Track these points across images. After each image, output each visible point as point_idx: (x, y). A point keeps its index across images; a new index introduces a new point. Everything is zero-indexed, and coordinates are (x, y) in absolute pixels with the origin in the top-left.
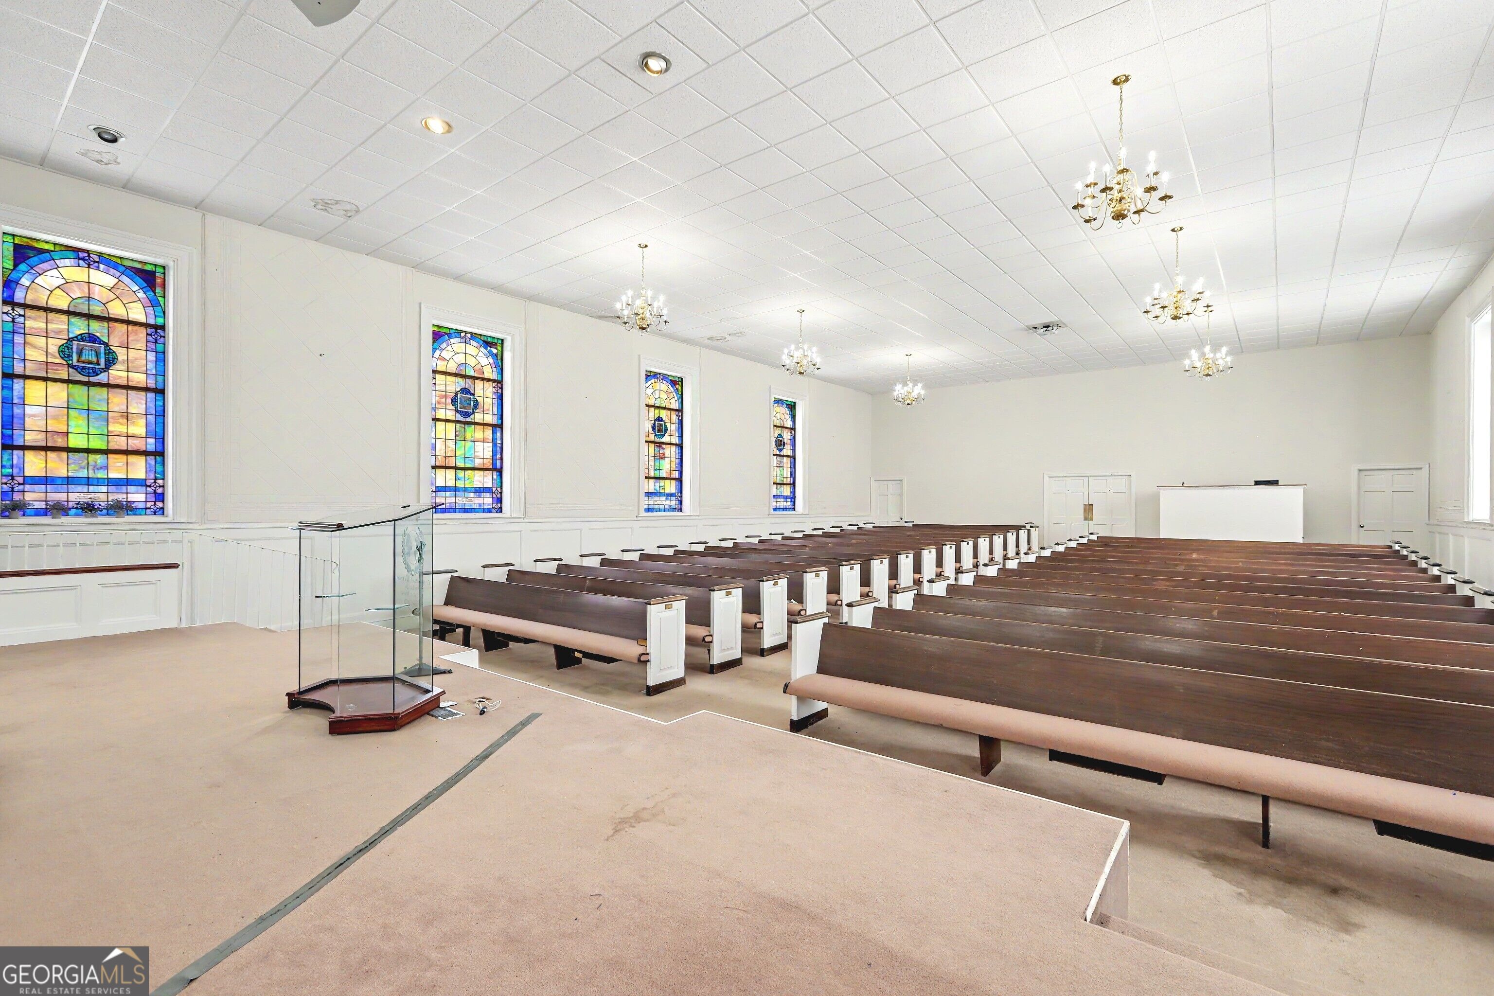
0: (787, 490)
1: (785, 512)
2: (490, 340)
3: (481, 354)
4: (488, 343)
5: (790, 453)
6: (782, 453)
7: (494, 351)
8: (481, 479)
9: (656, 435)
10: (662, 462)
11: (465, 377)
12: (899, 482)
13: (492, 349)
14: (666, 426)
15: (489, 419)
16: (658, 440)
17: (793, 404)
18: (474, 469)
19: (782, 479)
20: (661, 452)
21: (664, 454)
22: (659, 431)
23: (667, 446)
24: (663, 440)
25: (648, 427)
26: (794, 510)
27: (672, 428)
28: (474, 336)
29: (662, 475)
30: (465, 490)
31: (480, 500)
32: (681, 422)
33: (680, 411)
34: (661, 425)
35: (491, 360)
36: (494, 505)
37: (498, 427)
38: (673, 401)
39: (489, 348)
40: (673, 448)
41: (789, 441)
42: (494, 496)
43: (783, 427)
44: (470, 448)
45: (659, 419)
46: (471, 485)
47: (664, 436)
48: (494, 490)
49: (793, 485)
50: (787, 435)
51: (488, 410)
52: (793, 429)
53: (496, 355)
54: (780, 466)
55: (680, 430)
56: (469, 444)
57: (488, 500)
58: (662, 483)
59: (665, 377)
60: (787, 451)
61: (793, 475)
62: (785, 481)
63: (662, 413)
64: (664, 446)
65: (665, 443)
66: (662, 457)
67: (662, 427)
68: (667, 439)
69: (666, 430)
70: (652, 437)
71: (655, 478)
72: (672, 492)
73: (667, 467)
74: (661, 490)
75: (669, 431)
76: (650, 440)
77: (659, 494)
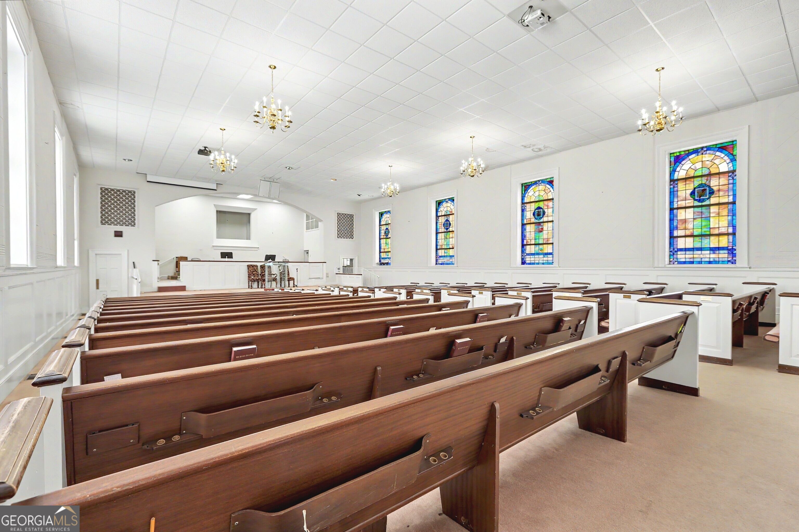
9: (535, 218)
10: (541, 234)
14: (544, 211)
16: (538, 221)
20: (540, 228)
21: (542, 229)
22: (538, 215)
24: (542, 220)
25: (529, 215)
27: (549, 211)
29: (541, 242)
30: (447, 256)
45: (539, 208)
47: (543, 217)
58: (541, 247)
59: (543, 181)
63: (541, 204)
64: (542, 224)
65: (543, 222)
66: (541, 231)
67: (541, 212)
68: (545, 219)
69: (544, 213)
70: (533, 220)
71: (535, 244)
72: (549, 252)
73: (545, 236)
74: (540, 252)
75: (546, 214)
76: (531, 222)
77: (538, 254)
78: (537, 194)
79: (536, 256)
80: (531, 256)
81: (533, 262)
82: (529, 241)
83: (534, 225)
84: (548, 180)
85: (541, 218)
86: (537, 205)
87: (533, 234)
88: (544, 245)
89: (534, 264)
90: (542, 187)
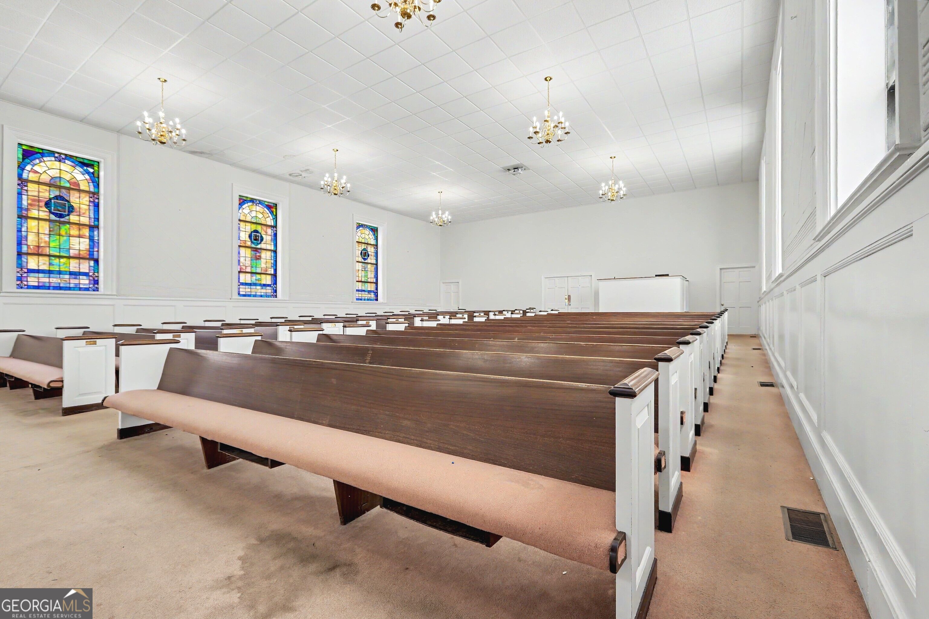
0: (372, 287)
1: (368, 302)
2: (86, 161)
3: (76, 171)
4: (84, 164)
5: (374, 261)
6: (366, 261)
7: (91, 170)
8: (77, 266)
9: (252, 242)
10: (258, 262)
11: (60, 187)
12: (457, 284)
13: (88, 168)
14: (261, 237)
15: (85, 220)
16: (253, 246)
17: (376, 229)
18: (69, 257)
19: (367, 279)
21: (260, 256)
22: (256, 240)
23: (262, 250)
24: (259, 246)
25: (244, 236)
26: (377, 301)
27: (267, 238)
28: (69, 157)
29: (259, 271)
30: (60, 273)
31: (76, 281)
32: (275, 235)
33: (275, 226)
34: (256, 236)
35: (87, 177)
36: (91, 286)
37: (94, 227)
38: (268, 219)
39: (85, 168)
40: (269, 254)
41: (373, 254)
42: (91, 278)
43: (368, 244)
44: (65, 241)
45: (256, 231)
46: (67, 269)
47: (260, 243)
48: (91, 274)
49: (376, 283)
50: (371, 250)
51: (84, 213)
52: (376, 246)
53: (93, 173)
54: (365, 270)
55: (275, 240)
56: (63, 239)
57: (84, 281)
58: (258, 276)
60: (371, 260)
61: (376, 277)
62: (369, 280)
63: (259, 228)
64: (260, 251)
65: (261, 249)
66: (258, 258)
67: (259, 237)
68: (262, 246)
69: (262, 239)
70: (249, 243)
71: (251, 273)
72: (267, 283)
73: (263, 265)
74: (257, 282)
75: (264, 240)
76: (247, 246)
77: (255, 284)
78: (254, 214)
79: (252, 287)
80: (247, 287)
81: (249, 293)
82: (244, 268)
83: (250, 250)
84: (266, 203)
85: (258, 244)
86: (254, 227)
87: (248, 259)
88: (262, 275)
89: (249, 296)
90: (259, 208)
